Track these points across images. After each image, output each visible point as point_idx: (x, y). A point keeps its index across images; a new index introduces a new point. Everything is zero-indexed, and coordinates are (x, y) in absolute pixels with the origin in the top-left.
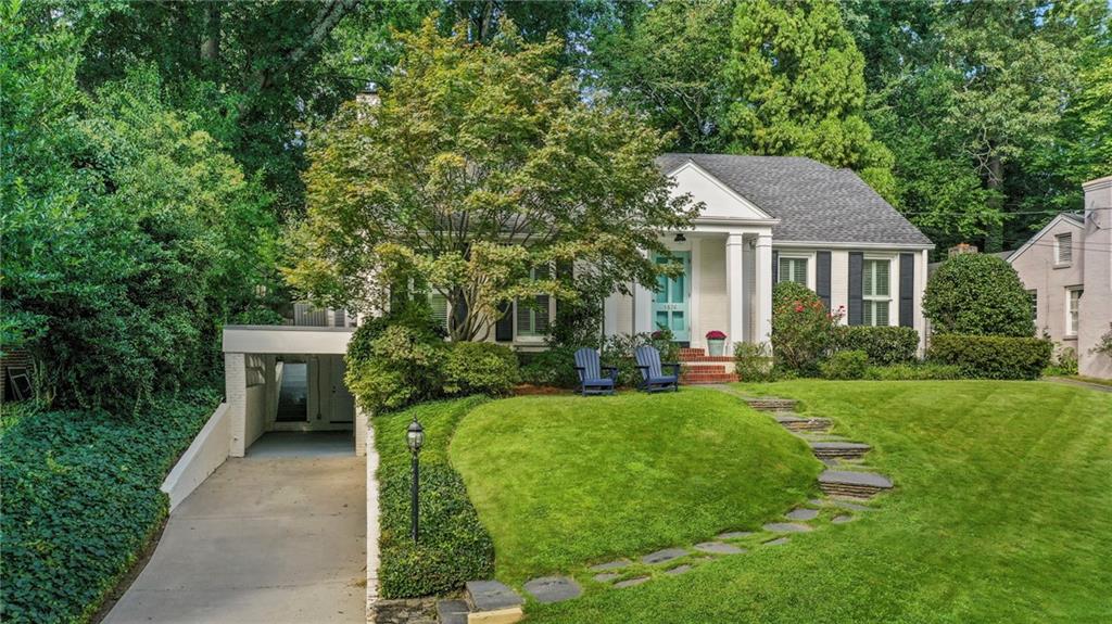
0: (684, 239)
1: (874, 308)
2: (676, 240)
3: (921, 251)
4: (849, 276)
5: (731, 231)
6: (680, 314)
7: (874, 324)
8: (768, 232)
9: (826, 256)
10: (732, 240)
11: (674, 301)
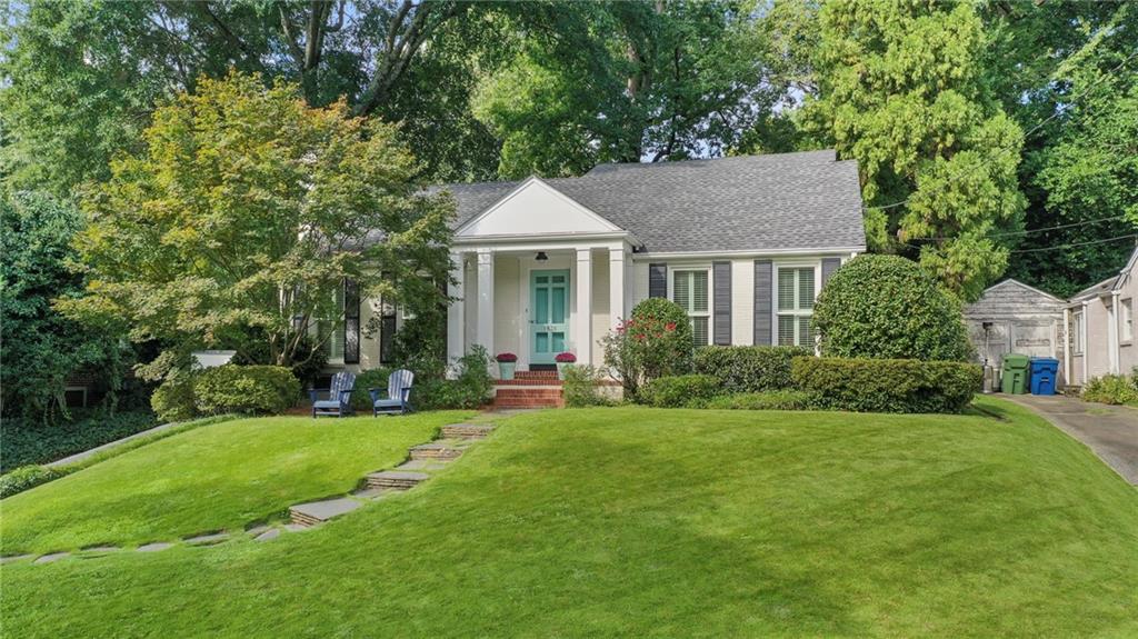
0: (546, 258)
1: (797, 324)
2: (538, 258)
5: (577, 246)
6: (561, 335)
8: (620, 245)
9: (726, 267)
10: (580, 256)
11: (554, 322)
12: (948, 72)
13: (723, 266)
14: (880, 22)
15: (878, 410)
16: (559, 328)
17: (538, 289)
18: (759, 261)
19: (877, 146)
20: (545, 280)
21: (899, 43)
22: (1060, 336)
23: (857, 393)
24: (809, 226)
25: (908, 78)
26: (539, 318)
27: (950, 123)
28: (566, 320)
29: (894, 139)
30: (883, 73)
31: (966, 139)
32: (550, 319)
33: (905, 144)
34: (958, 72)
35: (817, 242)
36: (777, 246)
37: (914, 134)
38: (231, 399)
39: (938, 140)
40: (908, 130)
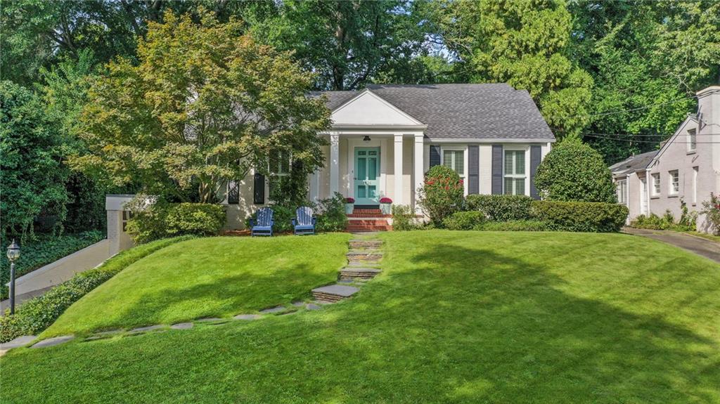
0: (369, 140)
1: (514, 183)
2: (365, 140)
3: (546, 144)
4: (493, 161)
5: (397, 133)
7: (514, 193)
9: (476, 148)
10: (396, 139)
11: (369, 179)
12: (556, 43)
13: (474, 148)
14: (519, 11)
15: (584, 231)
16: (372, 183)
17: (359, 159)
18: (494, 145)
19: (521, 82)
20: (364, 153)
21: (530, 25)
23: (573, 221)
24: (517, 127)
25: (536, 45)
26: (360, 176)
27: (559, 72)
28: (377, 178)
29: (530, 79)
30: (522, 41)
31: (567, 82)
32: (367, 178)
33: (536, 83)
34: (562, 44)
35: (526, 136)
36: (505, 137)
37: (541, 77)
38: (192, 225)
39: (551, 81)
40: (539, 75)
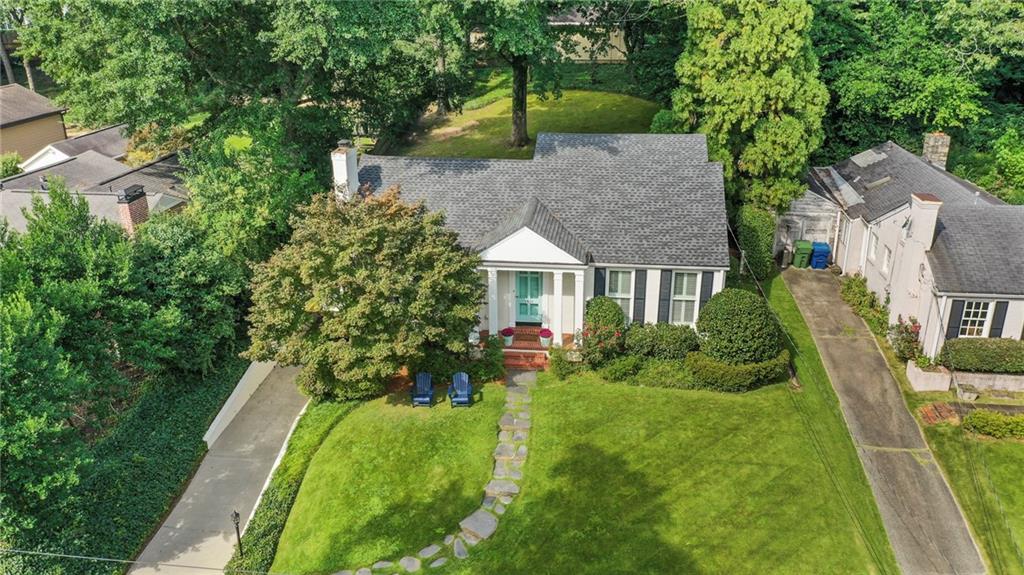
1: (683, 305)
3: (719, 272)
5: (555, 271)
6: (536, 305)
8: (582, 272)
15: (735, 392)
16: (535, 301)
18: (664, 271)
22: (833, 228)
23: (722, 384)
26: (522, 295)
28: (539, 297)
32: (529, 296)
